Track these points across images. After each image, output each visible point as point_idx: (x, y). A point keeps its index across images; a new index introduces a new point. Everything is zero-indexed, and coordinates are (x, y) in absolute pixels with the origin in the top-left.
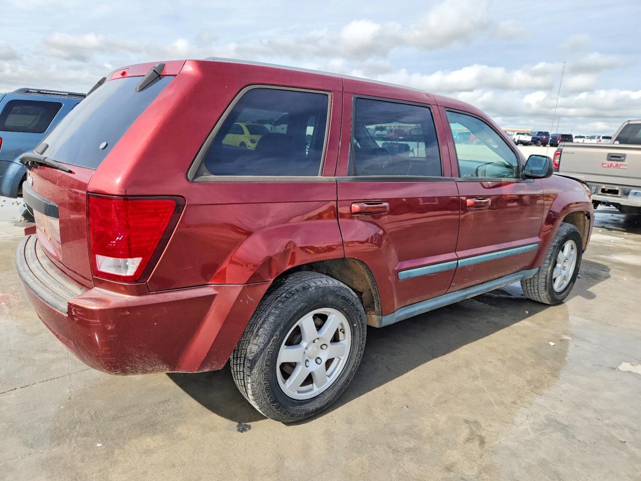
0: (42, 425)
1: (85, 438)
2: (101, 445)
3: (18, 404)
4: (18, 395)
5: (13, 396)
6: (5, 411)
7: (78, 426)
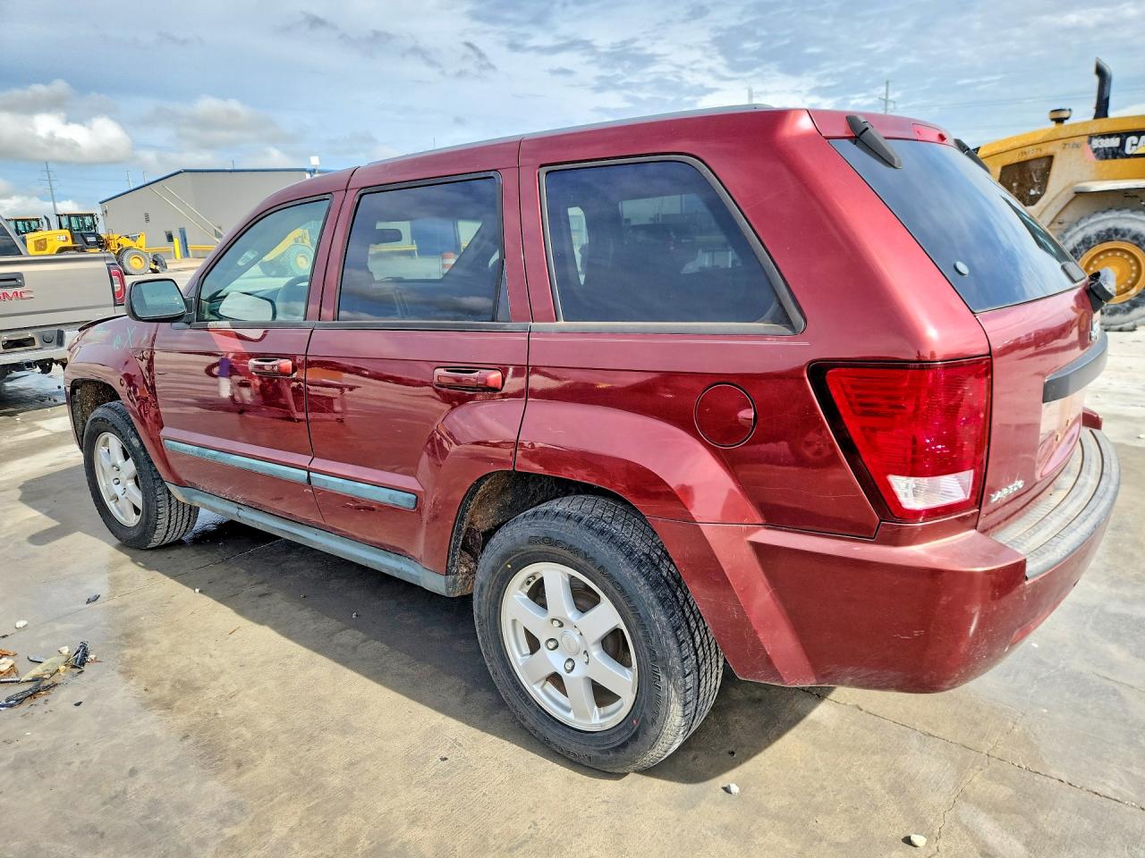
0: (1089, 706)
1: (1045, 660)
2: (1033, 644)
3: (1109, 760)
4: (1102, 780)
5: (1111, 783)
6: (1135, 763)
7: (1043, 676)
